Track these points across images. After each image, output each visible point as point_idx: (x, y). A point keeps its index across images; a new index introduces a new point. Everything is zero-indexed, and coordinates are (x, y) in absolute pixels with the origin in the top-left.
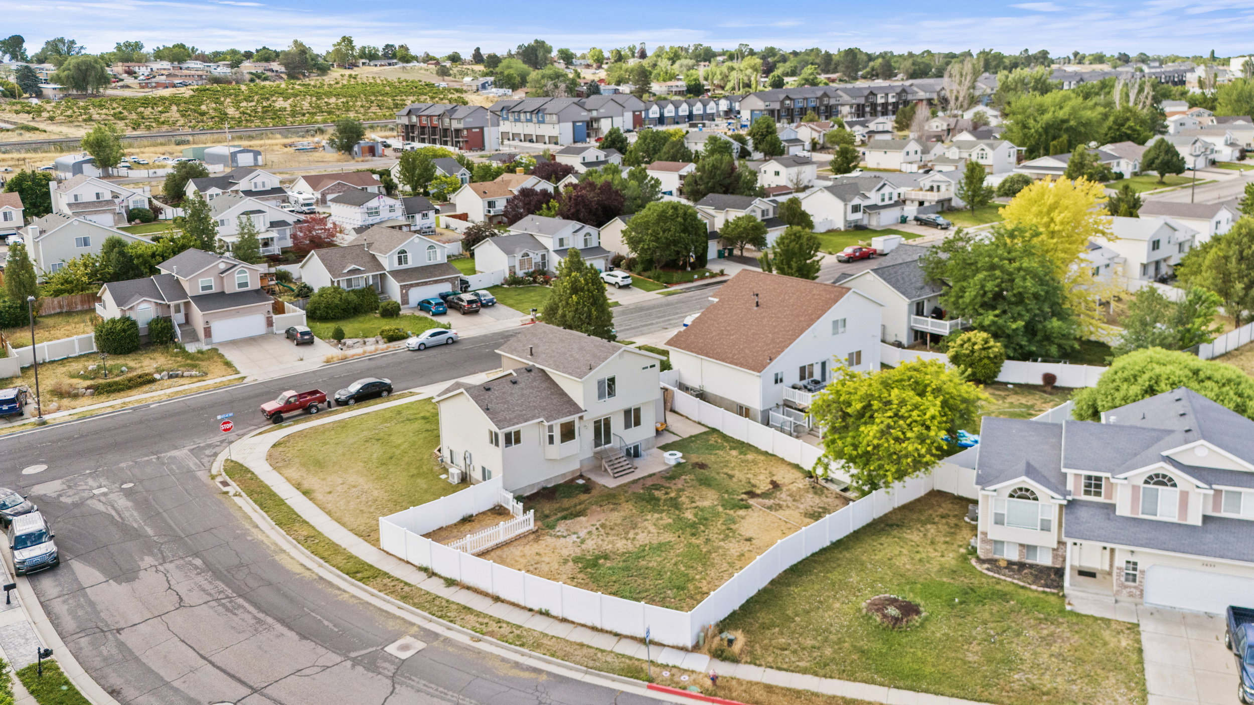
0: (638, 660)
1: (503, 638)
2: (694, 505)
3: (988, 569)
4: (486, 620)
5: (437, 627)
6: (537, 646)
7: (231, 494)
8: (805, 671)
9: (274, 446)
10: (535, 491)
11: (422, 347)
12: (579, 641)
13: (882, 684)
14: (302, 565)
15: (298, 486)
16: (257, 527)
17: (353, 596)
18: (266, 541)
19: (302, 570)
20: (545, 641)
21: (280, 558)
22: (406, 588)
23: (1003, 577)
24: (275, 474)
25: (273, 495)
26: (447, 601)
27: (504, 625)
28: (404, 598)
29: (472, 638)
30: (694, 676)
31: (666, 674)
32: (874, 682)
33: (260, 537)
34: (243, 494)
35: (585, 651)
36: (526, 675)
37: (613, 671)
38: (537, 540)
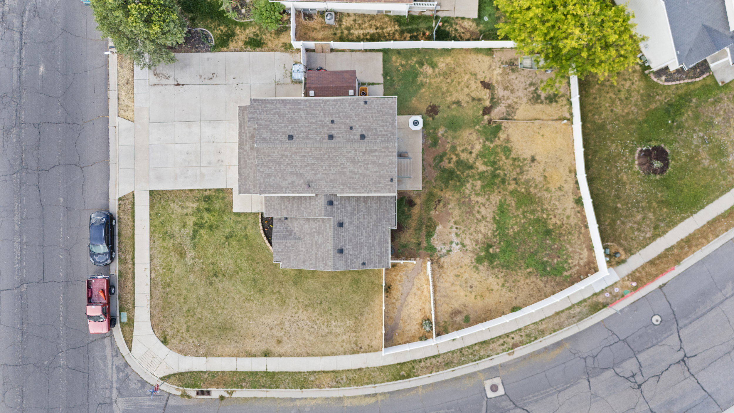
0: (589, 298)
1: (522, 343)
4: (501, 341)
5: (485, 364)
6: (542, 333)
7: (226, 395)
8: (653, 238)
9: (165, 342)
12: (553, 312)
13: (689, 217)
14: (366, 396)
15: (249, 355)
16: (295, 399)
17: (424, 387)
18: (319, 402)
19: (373, 400)
20: (541, 327)
21: (347, 403)
22: (440, 360)
25: (254, 374)
26: (468, 347)
27: (513, 336)
28: (448, 364)
29: (509, 354)
30: (618, 285)
31: (607, 295)
32: (685, 218)
33: (313, 403)
34: (233, 389)
35: (564, 316)
36: (558, 351)
37: (587, 315)
38: (441, 267)
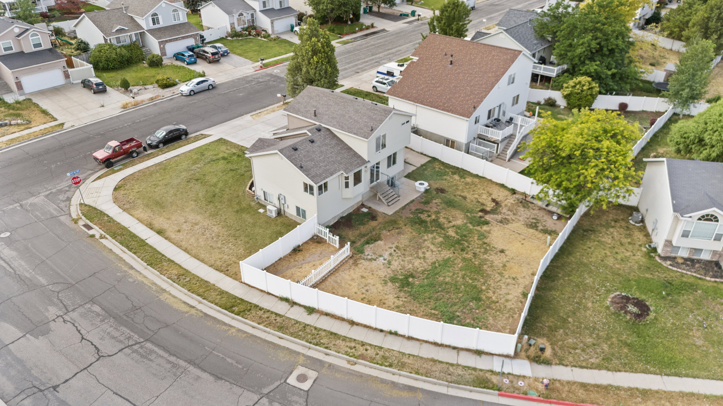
0: (481, 370)
1: (372, 360)
2: (451, 224)
3: (671, 265)
4: (353, 344)
5: (317, 353)
6: (402, 366)
7: (97, 236)
8: (599, 367)
9: (115, 189)
10: (336, 220)
11: (192, 93)
12: (430, 357)
13: (655, 373)
14: (185, 303)
15: (150, 226)
16: (132, 268)
17: (239, 330)
18: (146, 282)
19: (187, 309)
20: (405, 360)
21: (163, 297)
22: (279, 319)
23: (684, 272)
24: (126, 215)
25: (133, 236)
26: (316, 328)
27: (368, 348)
28: (281, 328)
29: (349, 362)
30: (527, 381)
31: (506, 381)
32: (650, 373)
33: (140, 278)
34: (107, 236)
35: (439, 366)
36: (405, 394)
37: (467, 383)
38: (356, 264)
